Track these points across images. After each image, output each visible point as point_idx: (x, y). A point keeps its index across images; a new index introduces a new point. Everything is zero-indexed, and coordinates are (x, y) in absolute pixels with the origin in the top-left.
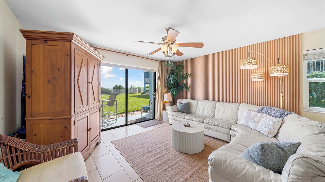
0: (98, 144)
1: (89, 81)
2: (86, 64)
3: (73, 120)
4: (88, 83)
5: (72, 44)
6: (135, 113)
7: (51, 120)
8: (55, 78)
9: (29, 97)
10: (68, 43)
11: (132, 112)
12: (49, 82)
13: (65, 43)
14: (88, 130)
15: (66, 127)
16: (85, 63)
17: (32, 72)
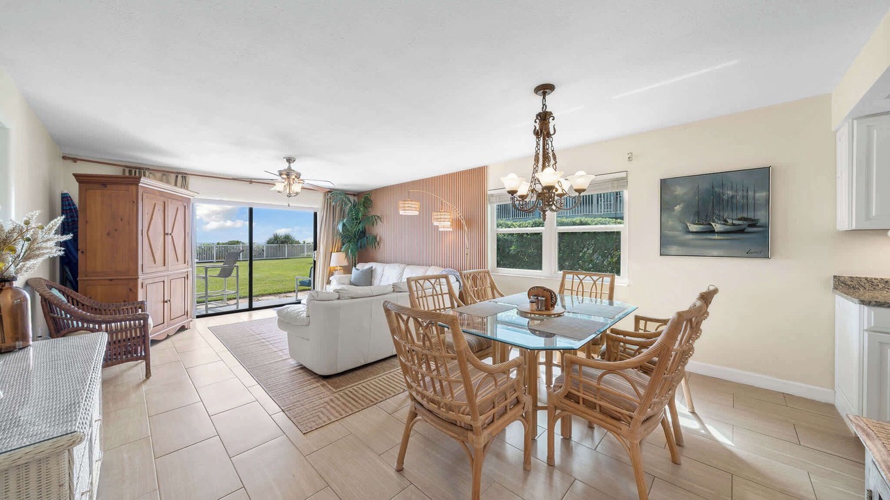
0: (183, 329)
1: (166, 232)
2: (162, 209)
3: (140, 281)
4: (165, 234)
5: (140, 188)
6: (288, 295)
7: (111, 280)
8: (116, 230)
9: (82, 252)
10: (134, 187)
11: (285, 293)
12: (108, 234)
13: (130, 186)
14: (164, 302)
15: (131, 290)
16: (159, 207)
17: (87, 222)
